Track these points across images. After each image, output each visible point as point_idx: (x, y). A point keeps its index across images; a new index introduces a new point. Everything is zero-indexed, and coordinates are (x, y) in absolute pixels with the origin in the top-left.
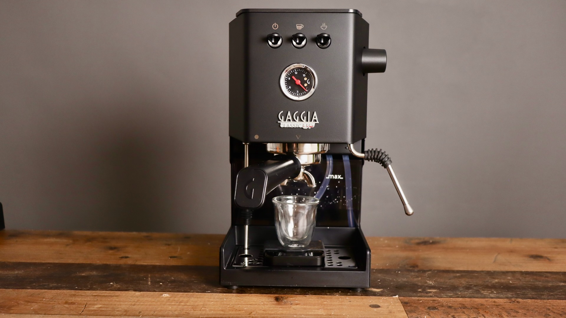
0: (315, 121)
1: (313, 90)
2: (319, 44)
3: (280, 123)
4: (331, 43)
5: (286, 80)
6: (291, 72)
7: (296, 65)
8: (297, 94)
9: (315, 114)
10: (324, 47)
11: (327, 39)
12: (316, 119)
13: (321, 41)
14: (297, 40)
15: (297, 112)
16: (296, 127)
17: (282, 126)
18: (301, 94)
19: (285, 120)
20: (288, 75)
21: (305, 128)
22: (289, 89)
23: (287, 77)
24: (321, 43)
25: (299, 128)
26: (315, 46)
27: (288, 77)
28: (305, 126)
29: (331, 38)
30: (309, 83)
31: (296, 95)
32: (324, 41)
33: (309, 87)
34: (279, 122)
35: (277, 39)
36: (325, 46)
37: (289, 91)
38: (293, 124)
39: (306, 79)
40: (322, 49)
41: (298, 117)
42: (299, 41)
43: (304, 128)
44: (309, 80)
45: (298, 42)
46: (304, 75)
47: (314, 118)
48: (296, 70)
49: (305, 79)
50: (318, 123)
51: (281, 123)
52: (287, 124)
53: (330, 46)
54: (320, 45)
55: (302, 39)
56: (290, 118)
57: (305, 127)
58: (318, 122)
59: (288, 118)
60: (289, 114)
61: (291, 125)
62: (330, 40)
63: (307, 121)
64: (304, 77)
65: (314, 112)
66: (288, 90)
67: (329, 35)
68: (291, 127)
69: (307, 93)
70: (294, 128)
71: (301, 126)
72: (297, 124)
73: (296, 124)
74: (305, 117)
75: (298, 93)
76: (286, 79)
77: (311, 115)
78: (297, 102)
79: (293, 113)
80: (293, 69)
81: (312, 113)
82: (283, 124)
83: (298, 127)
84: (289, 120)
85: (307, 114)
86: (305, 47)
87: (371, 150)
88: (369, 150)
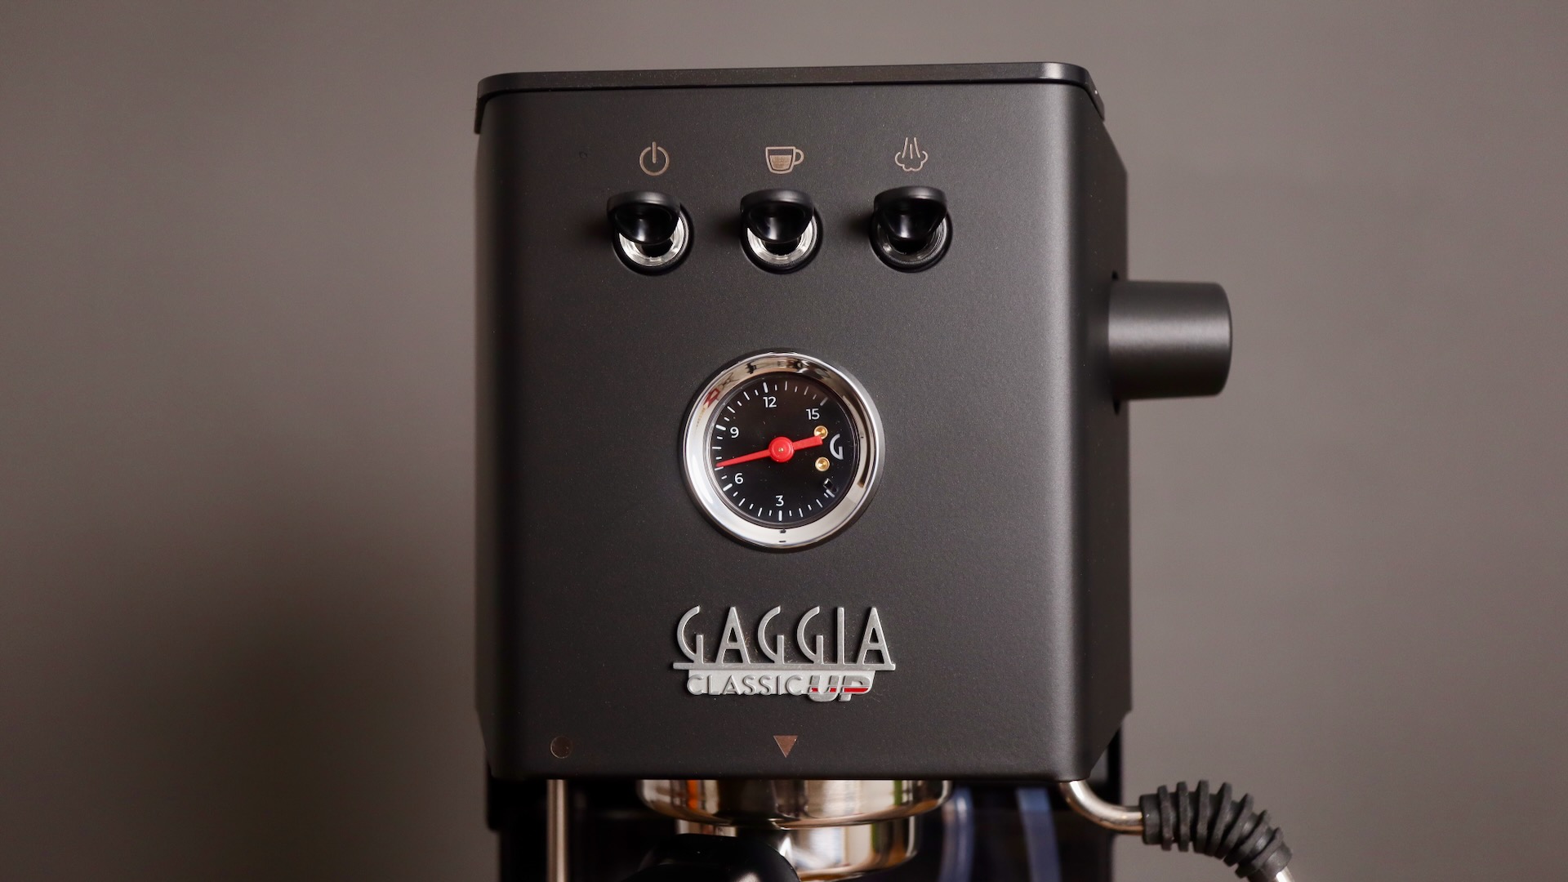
0: (877, 656)
1: (857, 494)
2: (888, 249)
3: (686, 672)
4: (953, 241)
5: (714, 442)
6: (743, 399)
7: (769, 363)
8: (775, 514)
9: (875, 619)
10: (913, 262)
11: (930, 213)
12: (883, 645)
13: (899, 230)
14: (766, 230)
15: (778, 610)
16: (773, 691)
17: (695, 687)
18: (796, 513)
19: (712, 656)
20: (725, 412)
21: (822, 694)
22: (736, 487)
23: (720, 421)
24: (899, 244)
25: (789, 695)
26: (864, 260)
27: (728, 425)
28: (822, 687)
29: (952, 217)
30: (840, 457)
31: (768, 521)
32: (911, 231)
33: (843, 474)
34: (678, 666)
35: (660, 223)
36: (919, 257)
37: (736, 501)
38: (756, 675)
39: (825, 431)
40: (905, 274)
41: (781, 639)
42: (781, 234)
43: (813, 696)
44: (837, 437)
45: (773, 236)
46: (812, 414)
47: (867, 644)
48: (770, 387)
49: (820, 433)
50: (893, 667)
51: (691, 674)
52: (725, 675)
53: (948, 255)
54: (891, 253)
55: (793, 219)
56: (742, 645)
57: (821, 690)
58: (890, 665)
59: (726, 644)
60: (734, 619)
61: (748, 682)
62: (944, 220)
63: (833, 657)
64: (815, 424)
65: (868, 611)
66: (729, 493)
67: (939, 193)
68: (748, 691)
69: (830, 505)
70: (760, 695)
71: (798, 688)
72: (777, 673)
73: (772, 674)
74: (821, 639)
75: (785, 509)
76: (716, 432)
77: (856, 629)
78: (774, 556)
79: (757, 617)
80: (754, 384)
81: (860, 616)
82: (703, 674)
83: (782, 691)
84: (735, 656)
85: (829, 620)
86: (812, 265)
87: (1172, 789)
88: (1162, 789)
